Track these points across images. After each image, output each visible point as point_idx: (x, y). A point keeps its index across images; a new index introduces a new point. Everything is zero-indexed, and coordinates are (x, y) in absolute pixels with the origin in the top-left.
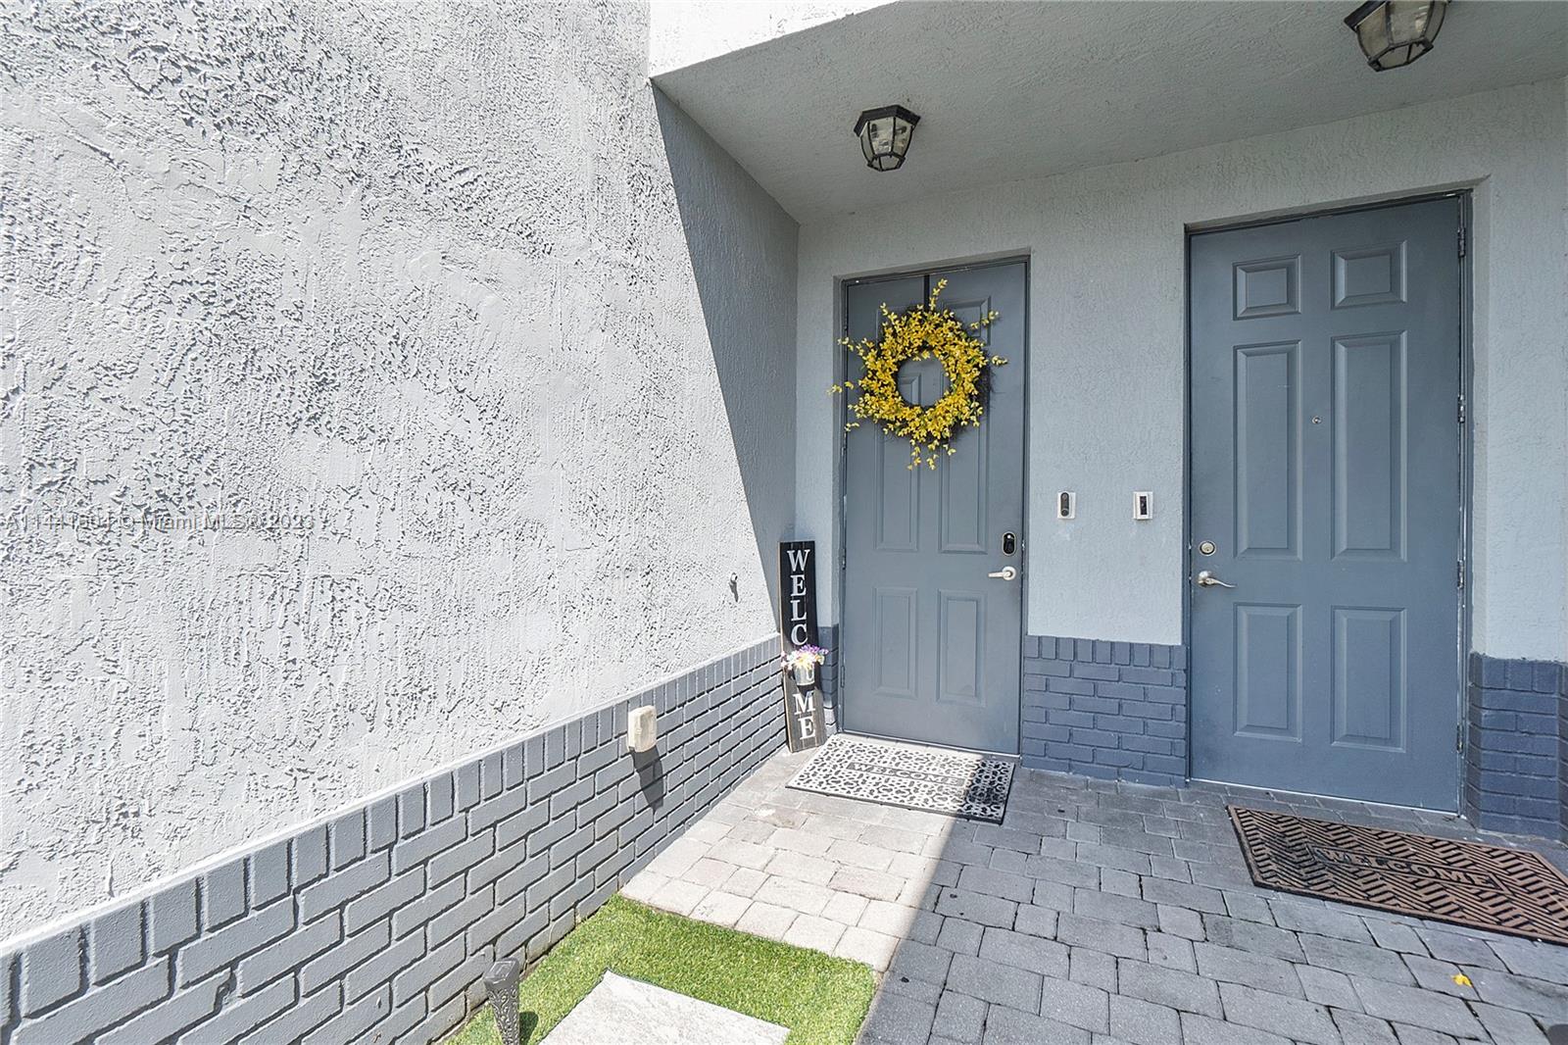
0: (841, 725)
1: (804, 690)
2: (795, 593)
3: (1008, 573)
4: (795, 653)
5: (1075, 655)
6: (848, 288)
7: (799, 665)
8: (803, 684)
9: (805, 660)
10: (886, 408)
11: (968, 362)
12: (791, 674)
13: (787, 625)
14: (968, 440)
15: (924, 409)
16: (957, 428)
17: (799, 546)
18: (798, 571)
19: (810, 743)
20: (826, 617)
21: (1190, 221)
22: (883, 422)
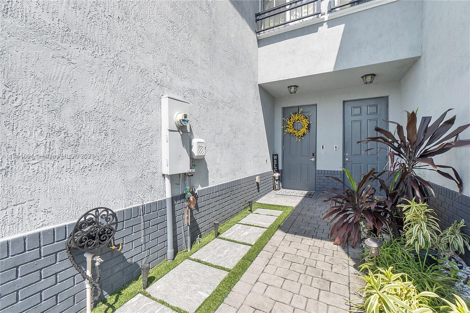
0: (283, 188)
1: (277, 180)
2: (275, 163)
3: (313, 159)
4: (275, 174)
5: (325, 173)
6: (284, 109)
7: (276, 176)
8: (276, 179)
9: (277, 175)
10: (291, 131)
11: (306, 123)
12: (274, 177)
13: (273, 169)
14: (306, 136)
15: (298, 131)
16: (304, 134)
17: (275, 155)
18: (275, 159)
19: (278, 190)
20: (280, 168)
21: (344, 100)
22: (291, 133)
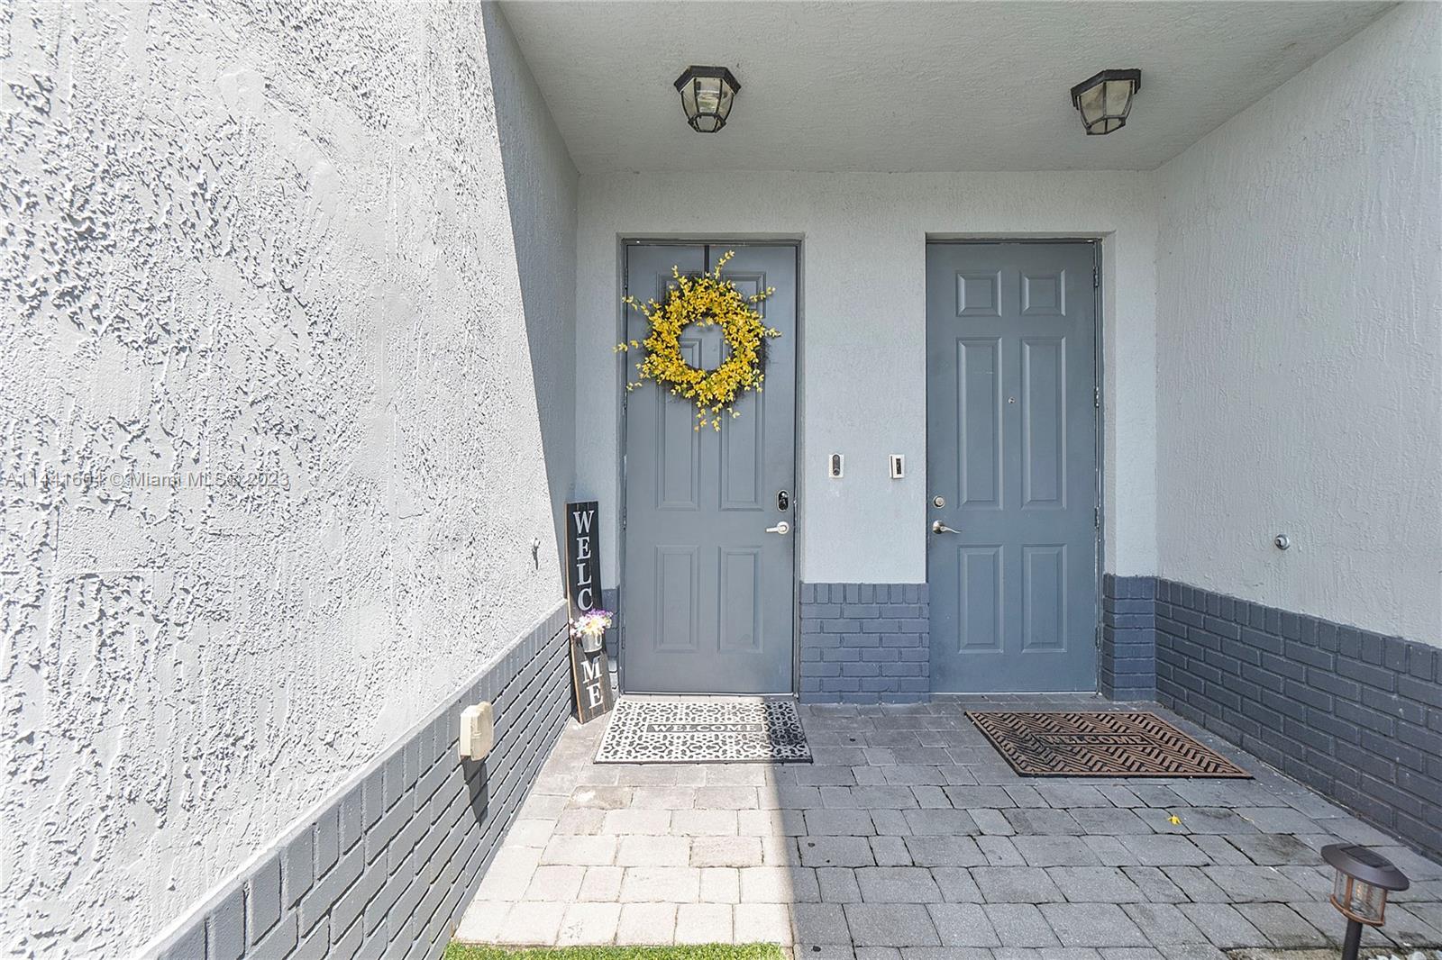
0: (624, 688)
1: (591, 657)
2: (581, 557)
3: (782, 527)
4: (582, 619)
5: (845, 598)
6: (628, 246)
7: (588, 631)
8: (591, 651)
9: (593, 625)
10: (672, 369)
11: (750, 331)
12: (579, 642)
13: (573, 589)
14: (748, 404)
15: (710, 373)
16: (739, 391)
17: (584, 507)
18: (584, 533)
19: (599, 711)
20: (609, 580)
21: (930, 231)
22: (669, 383)
